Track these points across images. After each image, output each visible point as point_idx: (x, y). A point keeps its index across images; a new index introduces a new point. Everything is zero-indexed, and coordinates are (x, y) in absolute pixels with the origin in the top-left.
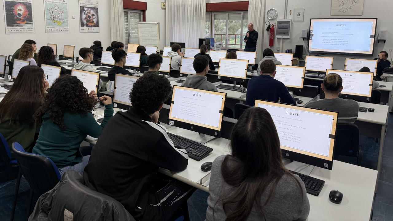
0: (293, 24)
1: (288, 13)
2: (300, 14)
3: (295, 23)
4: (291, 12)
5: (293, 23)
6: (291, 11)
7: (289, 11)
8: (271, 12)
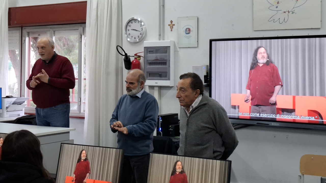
0: (178, 52)
1: (167, 28)
2: (189, 30)
3: (182, 50)
4: (172, 25)
5: (178, 49)
6: (172, 22)
7: (167, 22)
8: (134, 25)
